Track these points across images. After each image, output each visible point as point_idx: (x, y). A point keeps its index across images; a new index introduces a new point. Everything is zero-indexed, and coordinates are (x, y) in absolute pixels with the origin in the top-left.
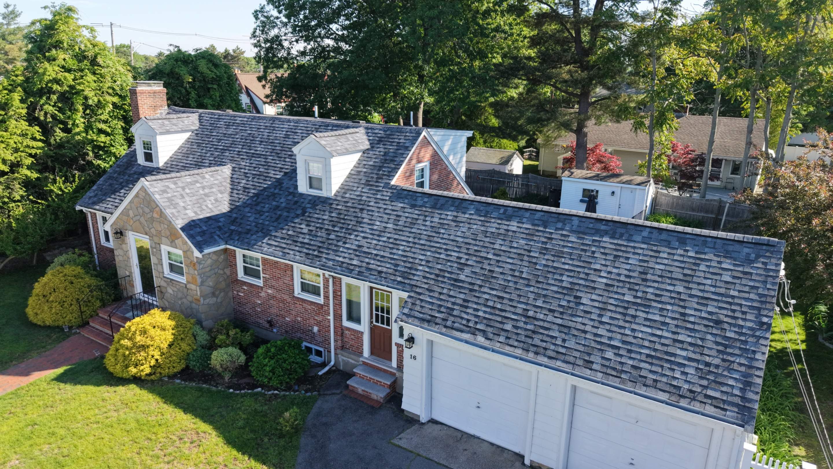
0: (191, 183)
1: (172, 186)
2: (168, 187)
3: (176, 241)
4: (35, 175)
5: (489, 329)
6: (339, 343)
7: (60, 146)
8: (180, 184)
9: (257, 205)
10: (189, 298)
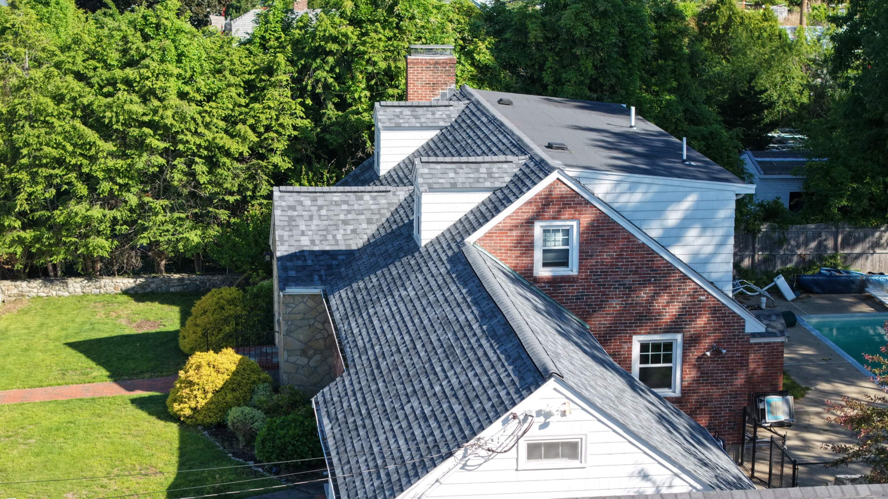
0: (337, 204)
1: (307, 202)
2: (301, 203)
8: (320, 202)
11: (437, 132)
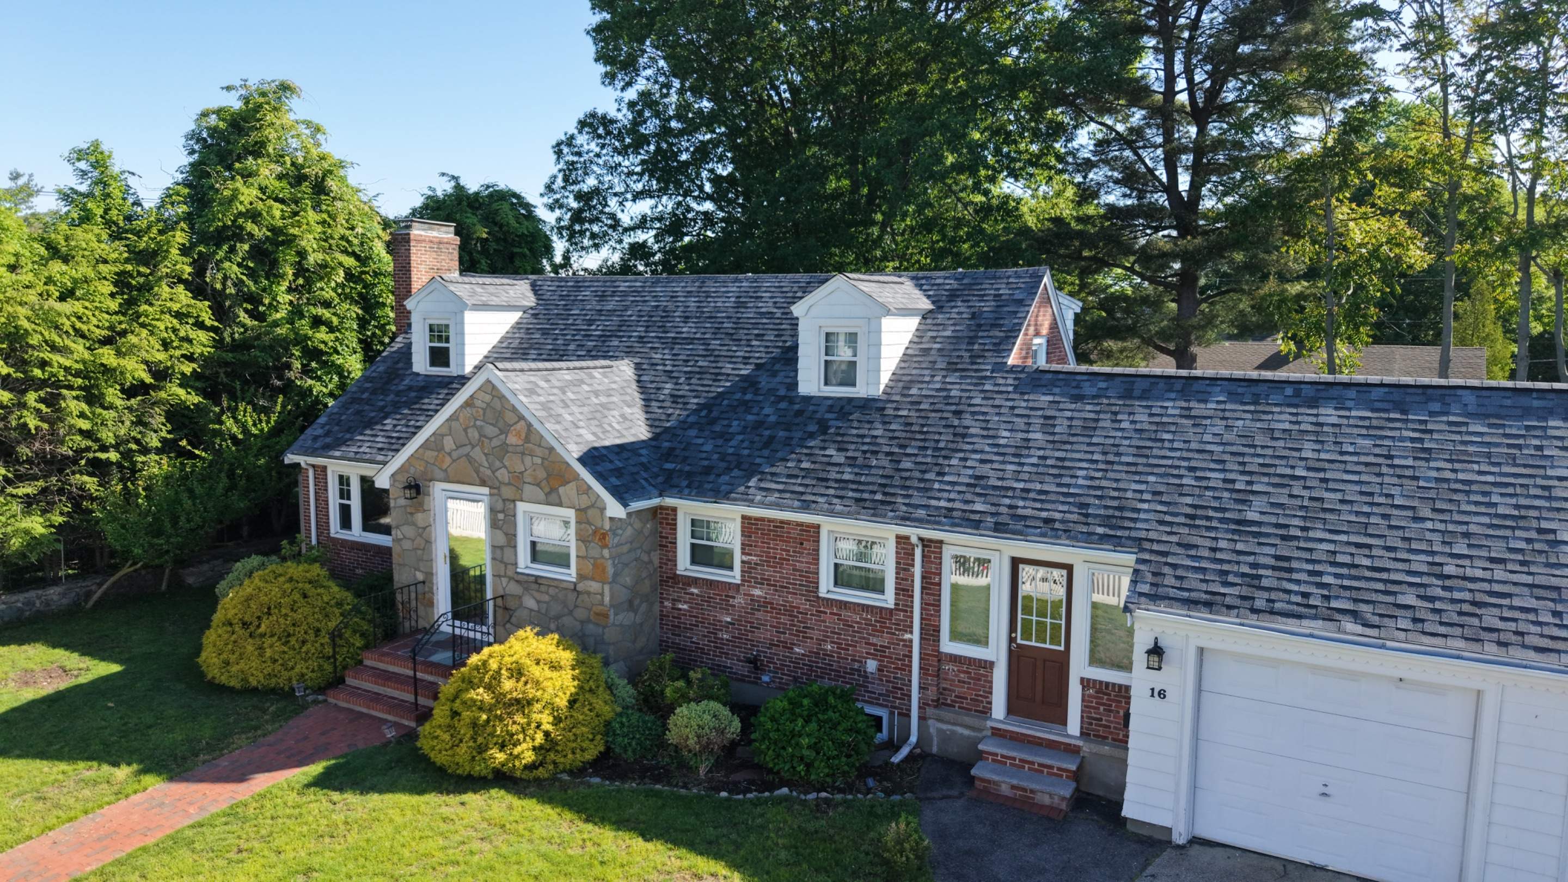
0: (575, 384)
2: (537, 385)
3: (561, 490)
4: (194, 399)
5: (1363, 607)
6: (932, 693)
7: (241, 346)
9: (713, 422)
10: (580, 613)
11: (519, 314)
